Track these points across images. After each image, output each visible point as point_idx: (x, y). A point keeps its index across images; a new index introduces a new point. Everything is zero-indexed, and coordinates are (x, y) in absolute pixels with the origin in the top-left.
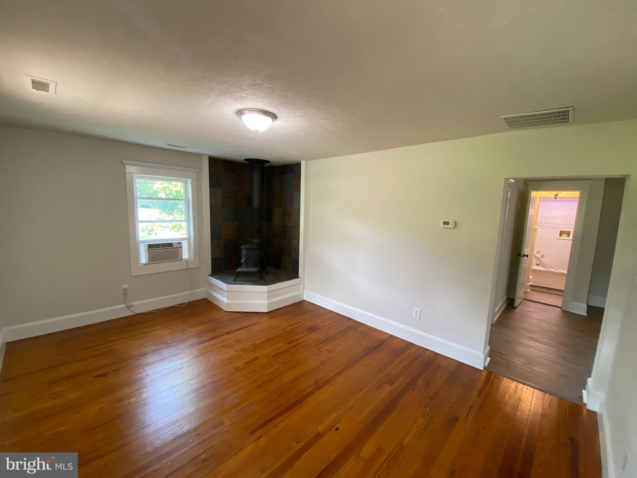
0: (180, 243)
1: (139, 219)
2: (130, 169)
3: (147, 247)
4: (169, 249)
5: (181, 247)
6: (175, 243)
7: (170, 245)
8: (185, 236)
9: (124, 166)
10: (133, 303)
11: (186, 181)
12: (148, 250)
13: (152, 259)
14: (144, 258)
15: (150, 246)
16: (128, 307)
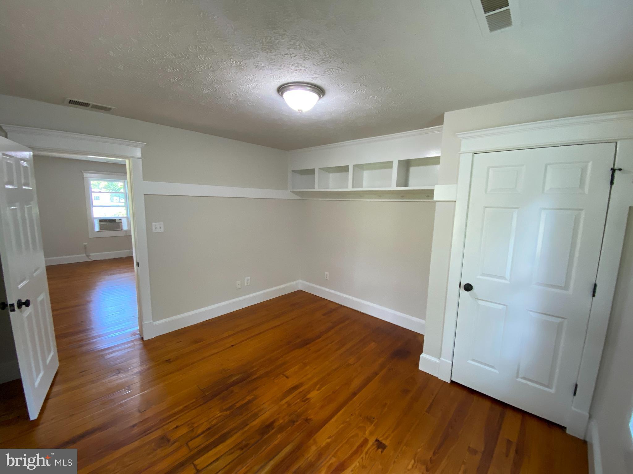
0: (121, 220)
1: (94, 205)
2: (86, 175)
3: (98, 221)
4: (113, 223)
5: (122, 222)
6: (117, 220)
7: (114, 220)
8: (125, 216)
9: (83, 173)
10: (91, 254)
11: (124, 182)
12: (99, 223)
13: (102, 228)
14: (97, 228)
15: (101, 221)
16: (88, 256)
